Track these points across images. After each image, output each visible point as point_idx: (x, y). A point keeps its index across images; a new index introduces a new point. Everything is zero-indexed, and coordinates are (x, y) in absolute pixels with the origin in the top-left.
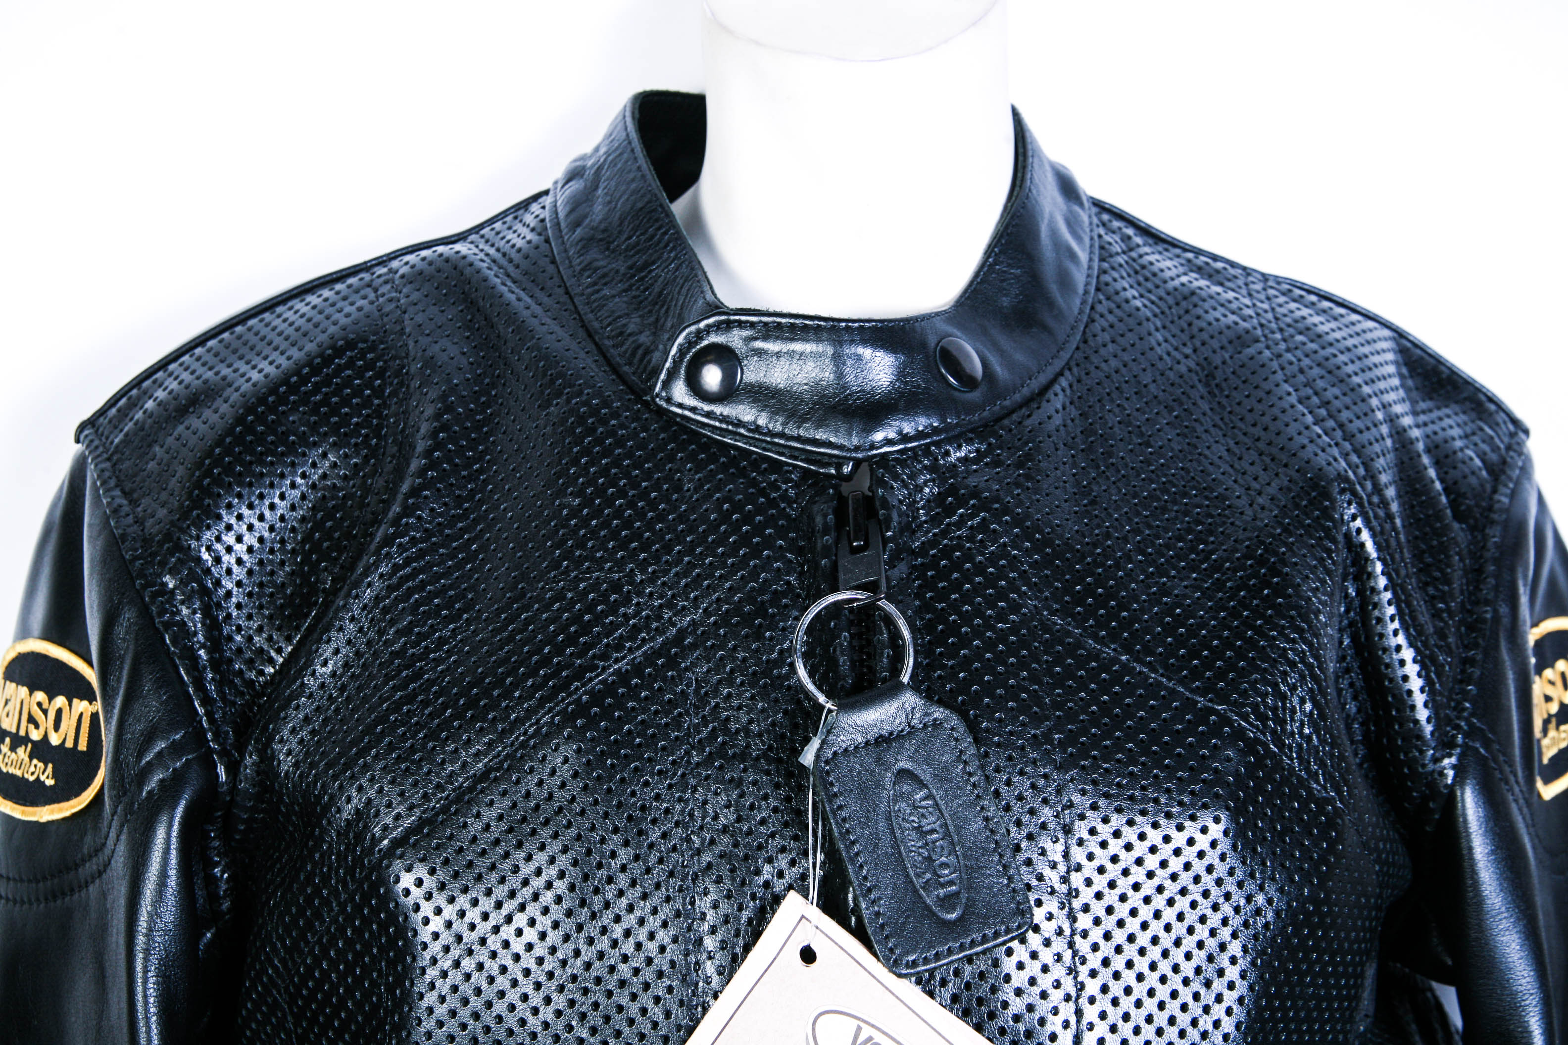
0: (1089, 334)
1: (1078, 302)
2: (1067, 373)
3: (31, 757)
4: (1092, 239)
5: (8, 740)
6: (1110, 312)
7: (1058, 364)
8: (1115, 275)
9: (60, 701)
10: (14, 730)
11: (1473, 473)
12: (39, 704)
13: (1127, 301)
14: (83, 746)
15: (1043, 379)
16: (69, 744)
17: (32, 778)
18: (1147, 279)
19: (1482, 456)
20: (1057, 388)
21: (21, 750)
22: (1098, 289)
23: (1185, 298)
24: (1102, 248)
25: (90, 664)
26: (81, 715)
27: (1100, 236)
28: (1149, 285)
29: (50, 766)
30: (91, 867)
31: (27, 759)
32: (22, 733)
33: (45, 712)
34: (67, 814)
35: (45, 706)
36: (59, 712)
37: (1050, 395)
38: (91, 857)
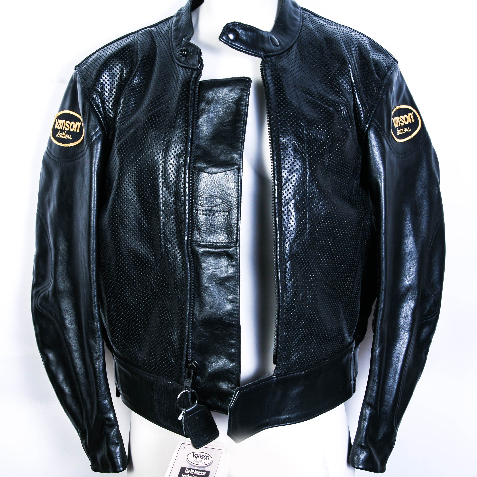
0: (301, 34)
1: (298, 28)
2: (296, 43)
3: (66, 134)
4: (301, 15)
5: (60, 131)
6: (305, 29)
7: (294, 41)
8: (307, 22)
9: (73, 123)
10: (61, 129)
11: (384, 67)
12: (68, 123)
13: (309, 27)
14: (78, 131)
15: (291, 44)
16: (75, 131)
17: (66, 138)
18: (314, 22)
19: (386, 64)
20: (295, 46)
21: (63, 133)
22: (302, 25)
23: (322, 26)
24: (303, 17)
25: (80, 115)
26: (78, 125)
27: (303, 15)
28: (314, 24)
29: (71, 136)
30: (81, 155)
31: (65, 135)
32: (64, 129)
33: (69, 125)
34: (75, 145)
35: (69, 124)
36: (73, 125)
37: (293, 47)
38: (80, 153)
